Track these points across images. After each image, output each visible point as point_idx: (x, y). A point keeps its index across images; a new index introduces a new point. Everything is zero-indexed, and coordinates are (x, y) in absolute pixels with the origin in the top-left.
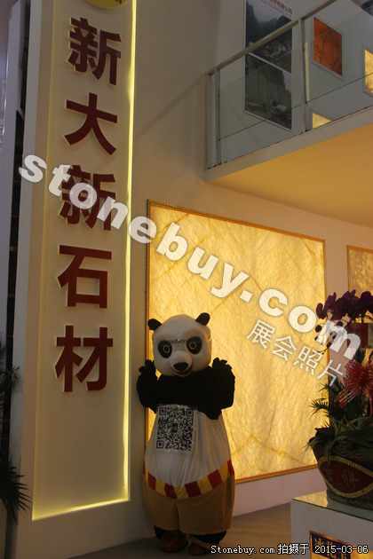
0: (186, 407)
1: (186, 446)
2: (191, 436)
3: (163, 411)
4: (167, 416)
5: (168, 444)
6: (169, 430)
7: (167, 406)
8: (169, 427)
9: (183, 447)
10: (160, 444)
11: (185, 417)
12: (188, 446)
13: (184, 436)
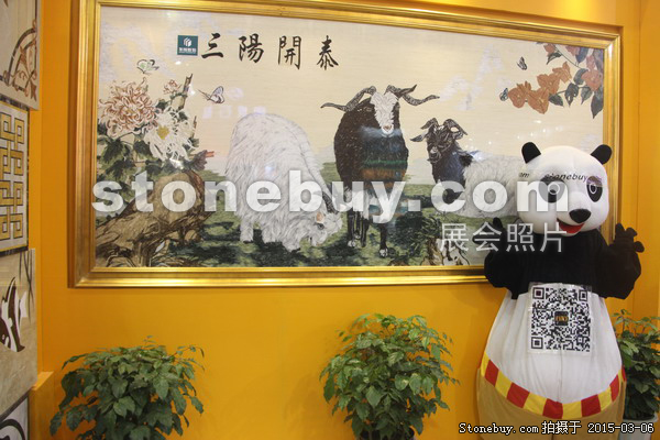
0: (578, 288)
1: (582, 345)
2: (589, 329)
3: (538, 293)
4: (546, 301)
5: (550, 342)
6: (551, 321)
7: (545, 286)
8: (549, 318)
9: (579, 347)
10: (537, 343)
11: (579, 302)
12: (585, 345)
13: (579, 331)
